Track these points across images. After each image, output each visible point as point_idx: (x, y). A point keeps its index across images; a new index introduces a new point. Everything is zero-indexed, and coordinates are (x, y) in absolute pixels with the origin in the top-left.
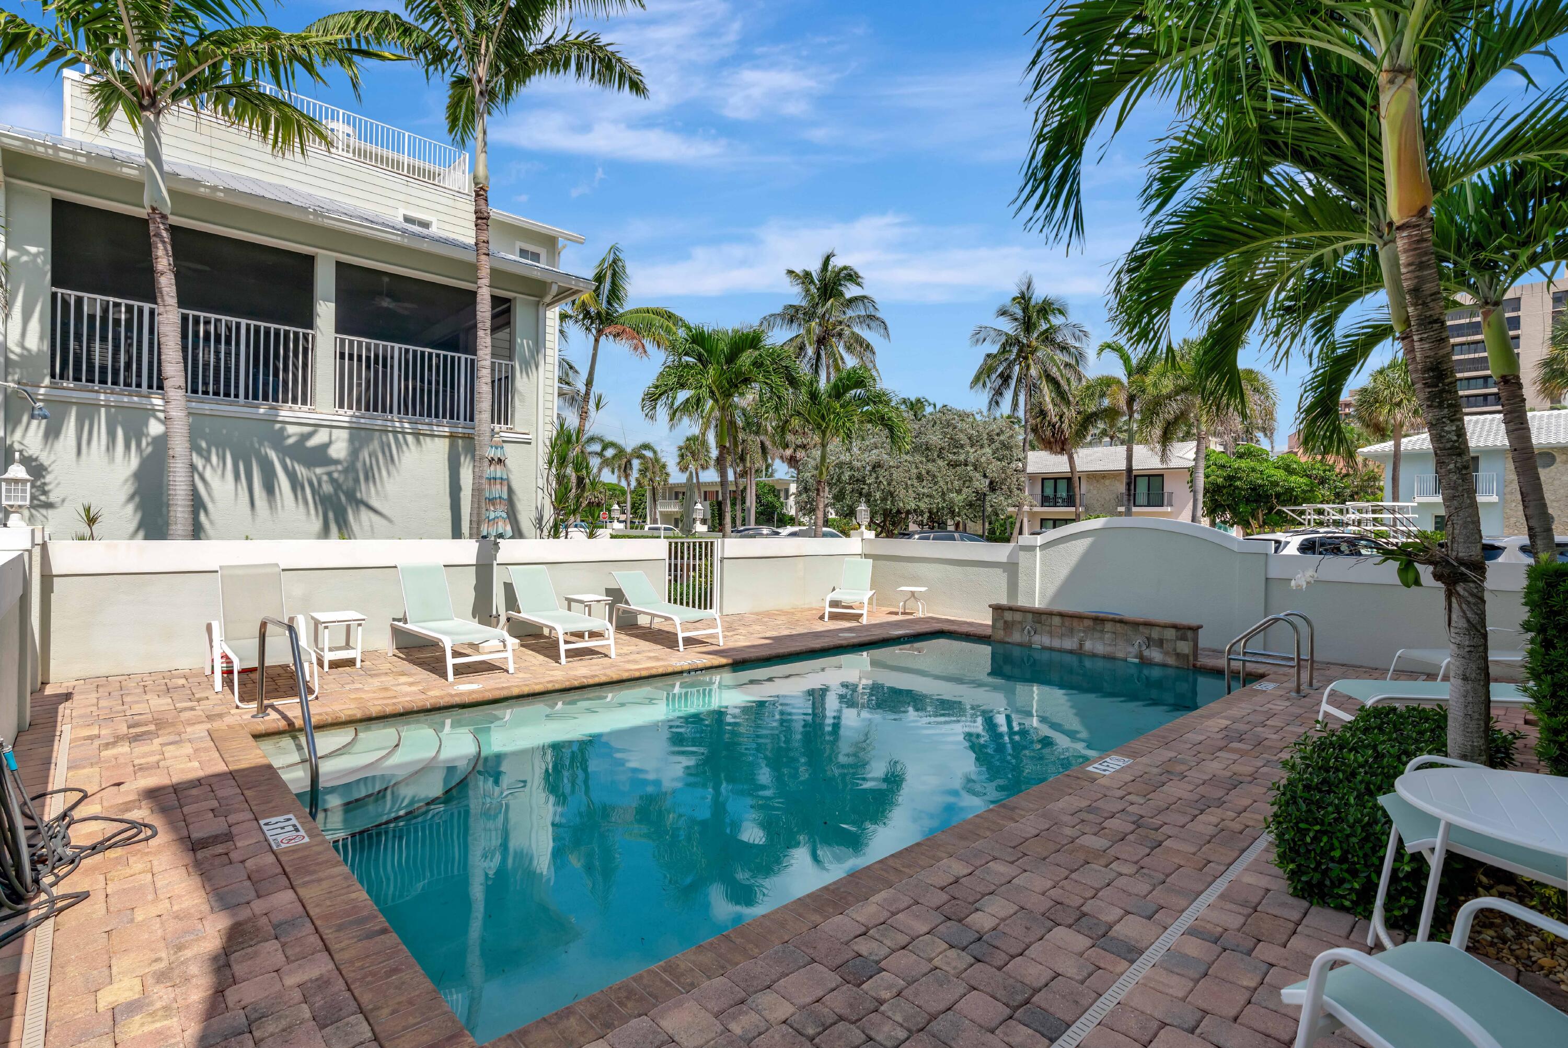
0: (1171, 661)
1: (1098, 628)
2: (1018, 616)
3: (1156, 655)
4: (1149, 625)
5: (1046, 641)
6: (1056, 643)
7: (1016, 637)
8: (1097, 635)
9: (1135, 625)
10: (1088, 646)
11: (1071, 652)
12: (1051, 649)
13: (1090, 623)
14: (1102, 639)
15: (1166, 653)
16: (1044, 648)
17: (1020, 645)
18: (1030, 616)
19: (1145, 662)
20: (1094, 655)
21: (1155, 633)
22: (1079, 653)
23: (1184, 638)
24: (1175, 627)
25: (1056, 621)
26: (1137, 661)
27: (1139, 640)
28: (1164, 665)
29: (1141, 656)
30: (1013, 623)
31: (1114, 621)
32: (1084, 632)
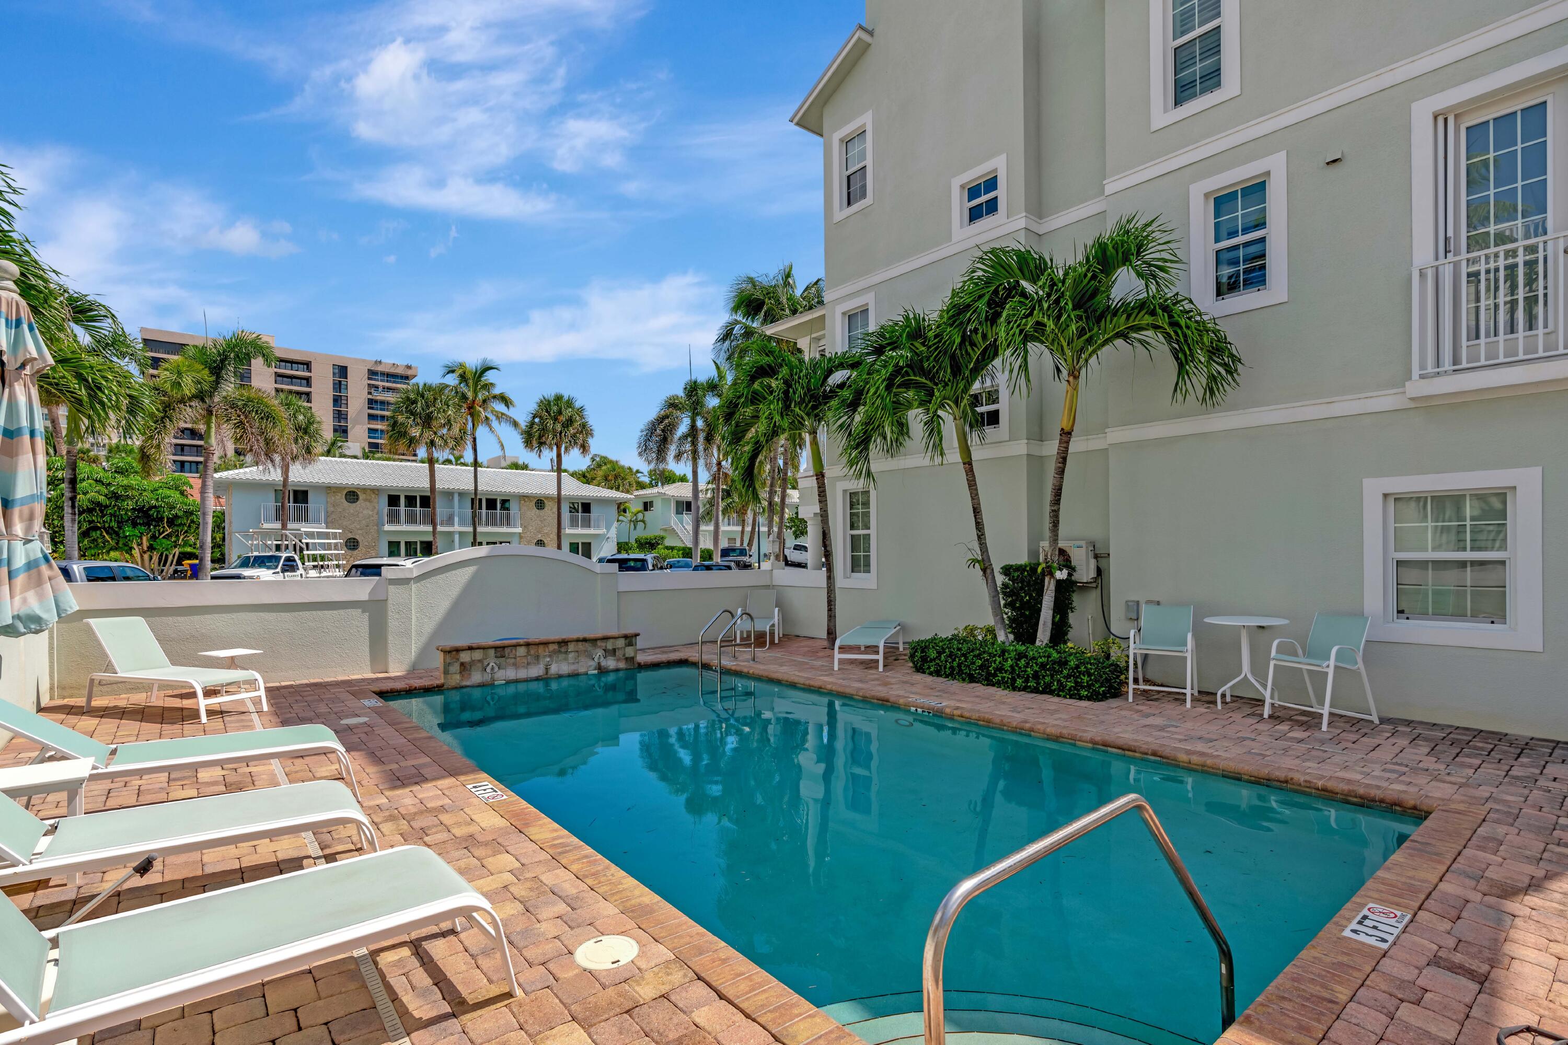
0: (622, 665)
1: (563, 650)
2: (477, 655)
3: (611, 663)
4: (605, 639)
5: (511, 674)
6: (522, 674)
7: (476, 677)
8: (561, 656)
9: (594, 641)
10: (554, 669)
11: (537, 679)
12: (516, 681)
13: (556, 647)
14: (566, 659)
15: (618, 660)
16: (509, 682)
17: (481, 685)
18: (492, 652)
19: (602, 671)
20: (560, 676)
21: (610, 645)
22: (544, 679)
23: (630, 644)
24: (626, 637)
25: (522, 651)
26: (596, 672)
27: (600, 652)
28: (617, 670)
29: (599, 667)
30: (473, 663)
31: (578, 640)
32: (550, 656)
